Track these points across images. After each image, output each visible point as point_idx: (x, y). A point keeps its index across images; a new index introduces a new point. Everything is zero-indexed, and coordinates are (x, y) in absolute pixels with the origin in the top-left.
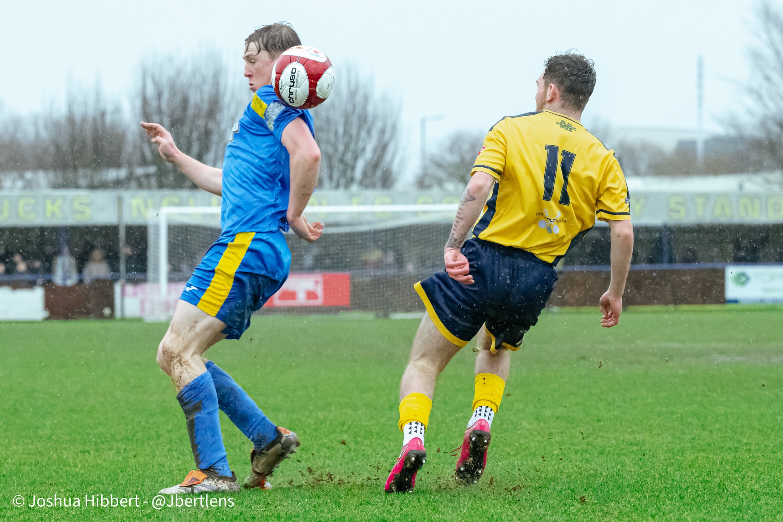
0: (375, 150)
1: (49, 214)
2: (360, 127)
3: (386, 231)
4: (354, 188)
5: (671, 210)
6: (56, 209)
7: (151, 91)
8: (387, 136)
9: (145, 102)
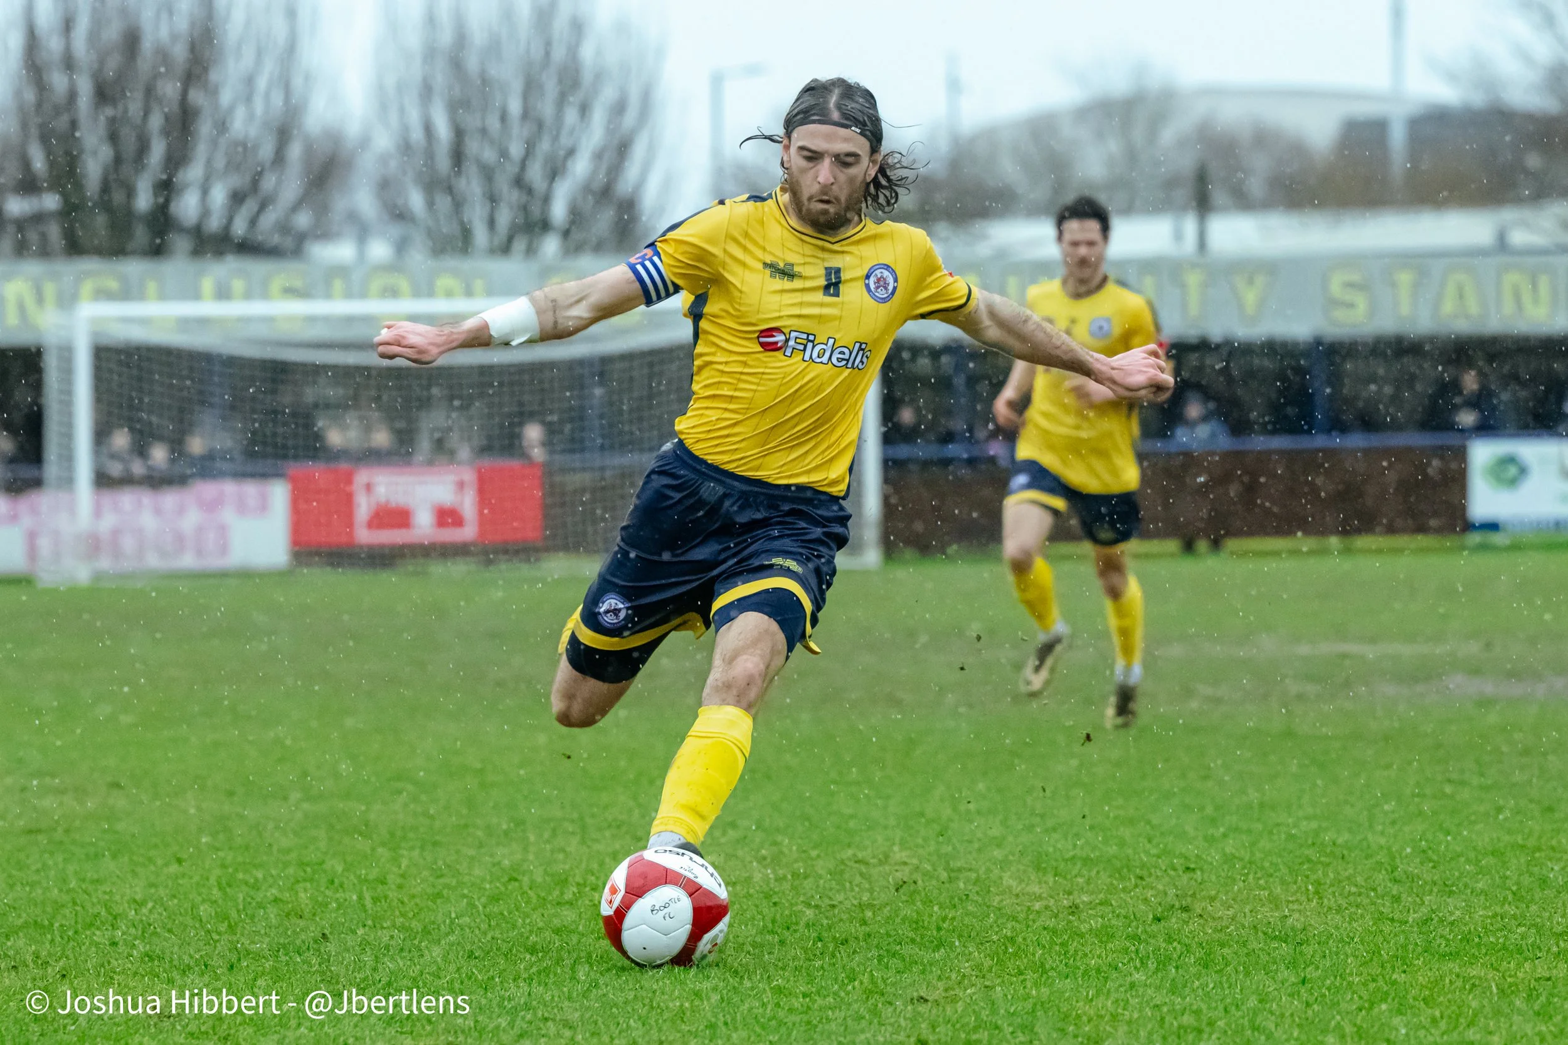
0: (598, 156)
2: (561, 101)
3: (629, 357)
4: (551, 246)
5: (1335, 303)
8: (629, 119)
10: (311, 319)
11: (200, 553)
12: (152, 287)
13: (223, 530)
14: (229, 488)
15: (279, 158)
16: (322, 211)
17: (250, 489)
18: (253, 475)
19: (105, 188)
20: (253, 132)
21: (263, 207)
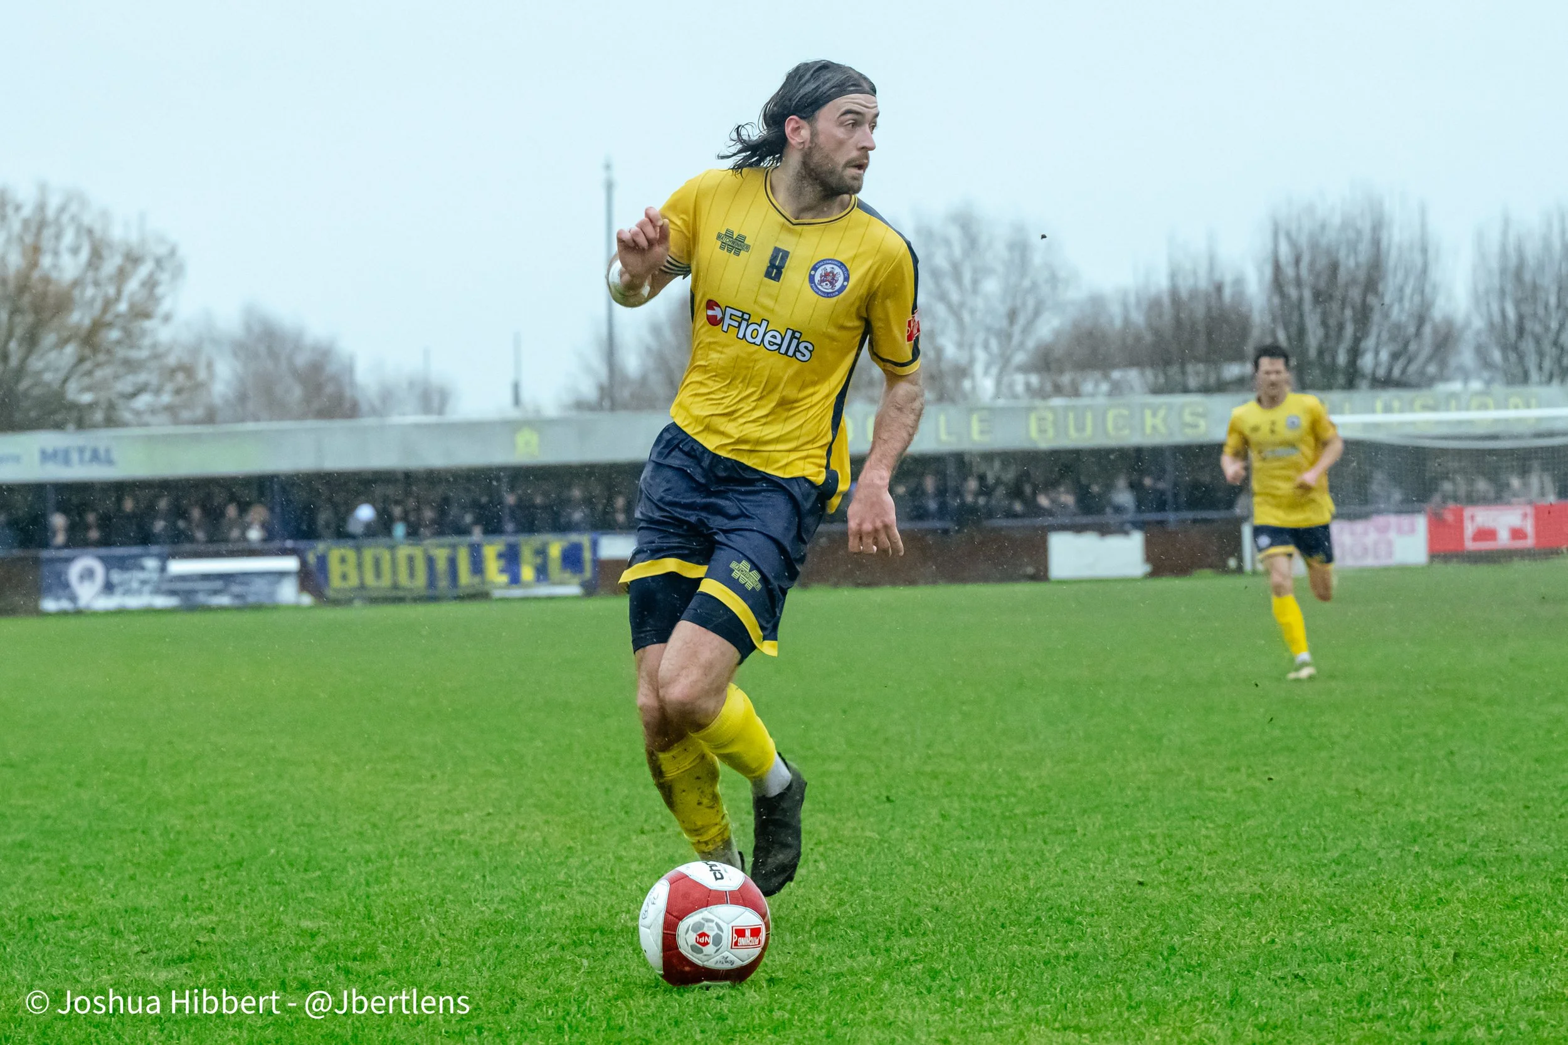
1: (1148, 430)
6: (1158, 421)
7: (1284, 250)
9: (1277, 267)
10: (1439, 423)
11: (1377, 557)
12: (1347, 406)
13: (1390, 544)
14: (1393, 519)
15: (1418, 333)
16: (1443, 364)
17: (1405, 520)
18: (1407, 512)
19: (1321, 353)
20: (1404, 318)
21: (1410, 361)
